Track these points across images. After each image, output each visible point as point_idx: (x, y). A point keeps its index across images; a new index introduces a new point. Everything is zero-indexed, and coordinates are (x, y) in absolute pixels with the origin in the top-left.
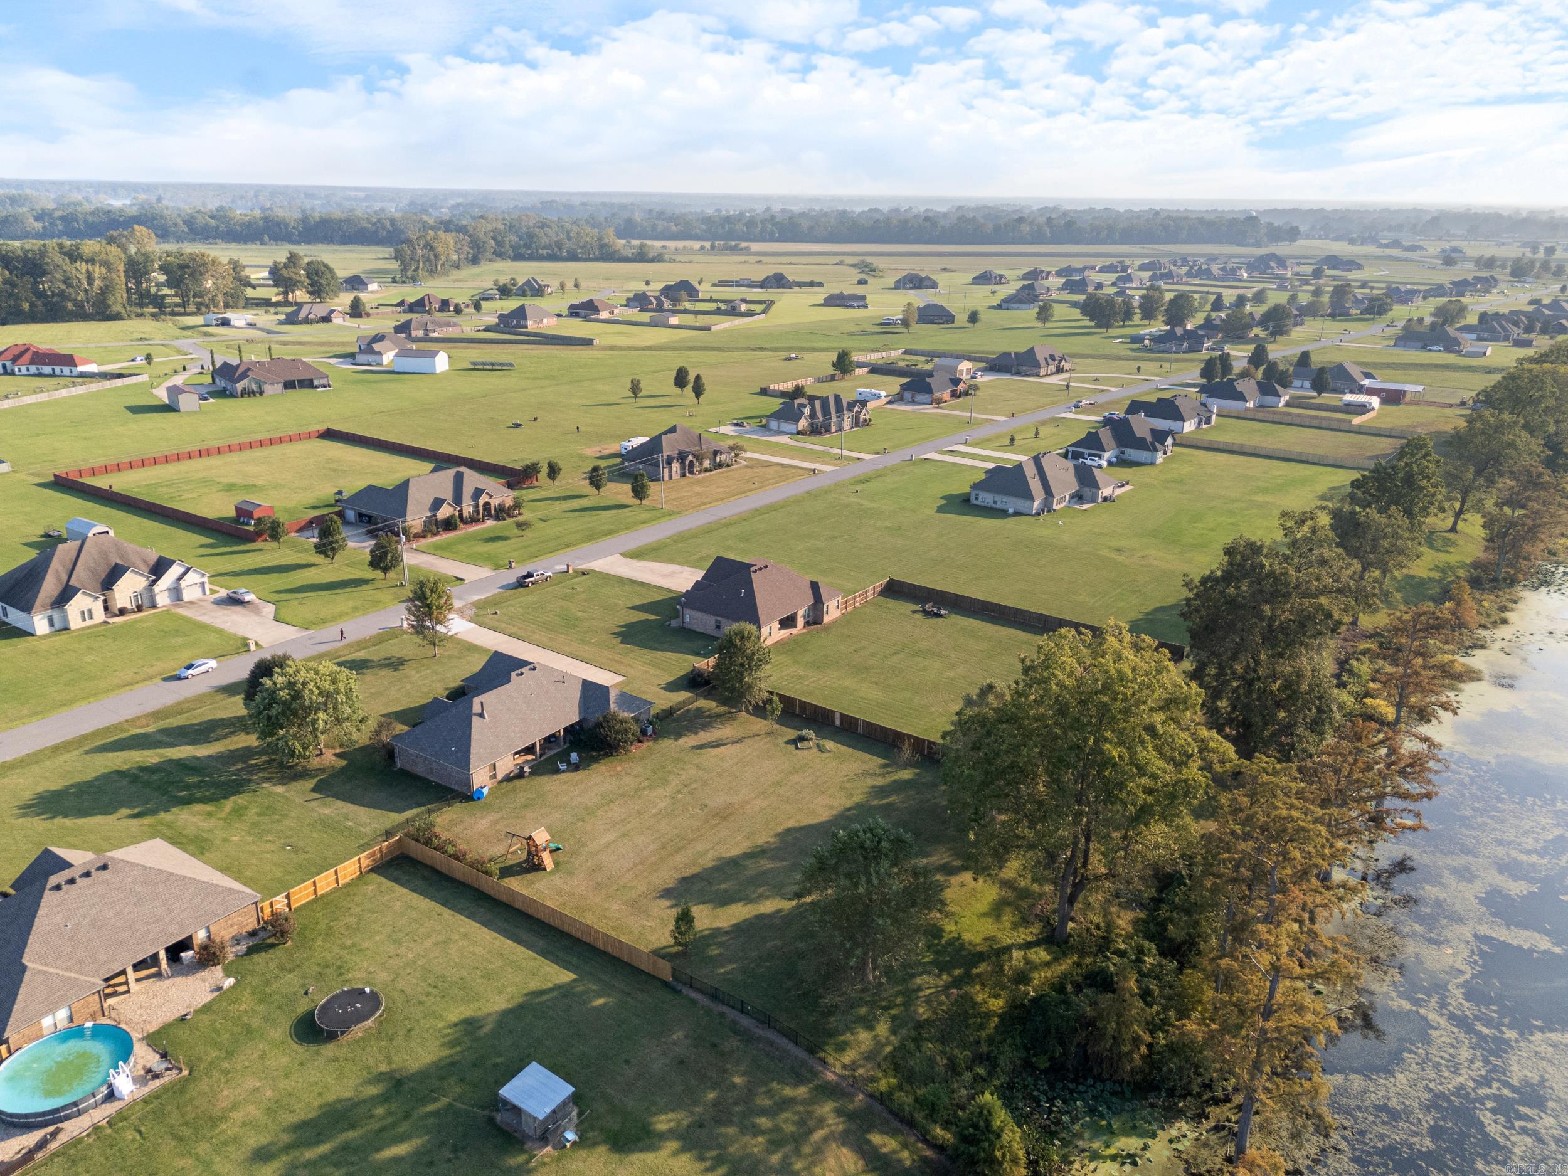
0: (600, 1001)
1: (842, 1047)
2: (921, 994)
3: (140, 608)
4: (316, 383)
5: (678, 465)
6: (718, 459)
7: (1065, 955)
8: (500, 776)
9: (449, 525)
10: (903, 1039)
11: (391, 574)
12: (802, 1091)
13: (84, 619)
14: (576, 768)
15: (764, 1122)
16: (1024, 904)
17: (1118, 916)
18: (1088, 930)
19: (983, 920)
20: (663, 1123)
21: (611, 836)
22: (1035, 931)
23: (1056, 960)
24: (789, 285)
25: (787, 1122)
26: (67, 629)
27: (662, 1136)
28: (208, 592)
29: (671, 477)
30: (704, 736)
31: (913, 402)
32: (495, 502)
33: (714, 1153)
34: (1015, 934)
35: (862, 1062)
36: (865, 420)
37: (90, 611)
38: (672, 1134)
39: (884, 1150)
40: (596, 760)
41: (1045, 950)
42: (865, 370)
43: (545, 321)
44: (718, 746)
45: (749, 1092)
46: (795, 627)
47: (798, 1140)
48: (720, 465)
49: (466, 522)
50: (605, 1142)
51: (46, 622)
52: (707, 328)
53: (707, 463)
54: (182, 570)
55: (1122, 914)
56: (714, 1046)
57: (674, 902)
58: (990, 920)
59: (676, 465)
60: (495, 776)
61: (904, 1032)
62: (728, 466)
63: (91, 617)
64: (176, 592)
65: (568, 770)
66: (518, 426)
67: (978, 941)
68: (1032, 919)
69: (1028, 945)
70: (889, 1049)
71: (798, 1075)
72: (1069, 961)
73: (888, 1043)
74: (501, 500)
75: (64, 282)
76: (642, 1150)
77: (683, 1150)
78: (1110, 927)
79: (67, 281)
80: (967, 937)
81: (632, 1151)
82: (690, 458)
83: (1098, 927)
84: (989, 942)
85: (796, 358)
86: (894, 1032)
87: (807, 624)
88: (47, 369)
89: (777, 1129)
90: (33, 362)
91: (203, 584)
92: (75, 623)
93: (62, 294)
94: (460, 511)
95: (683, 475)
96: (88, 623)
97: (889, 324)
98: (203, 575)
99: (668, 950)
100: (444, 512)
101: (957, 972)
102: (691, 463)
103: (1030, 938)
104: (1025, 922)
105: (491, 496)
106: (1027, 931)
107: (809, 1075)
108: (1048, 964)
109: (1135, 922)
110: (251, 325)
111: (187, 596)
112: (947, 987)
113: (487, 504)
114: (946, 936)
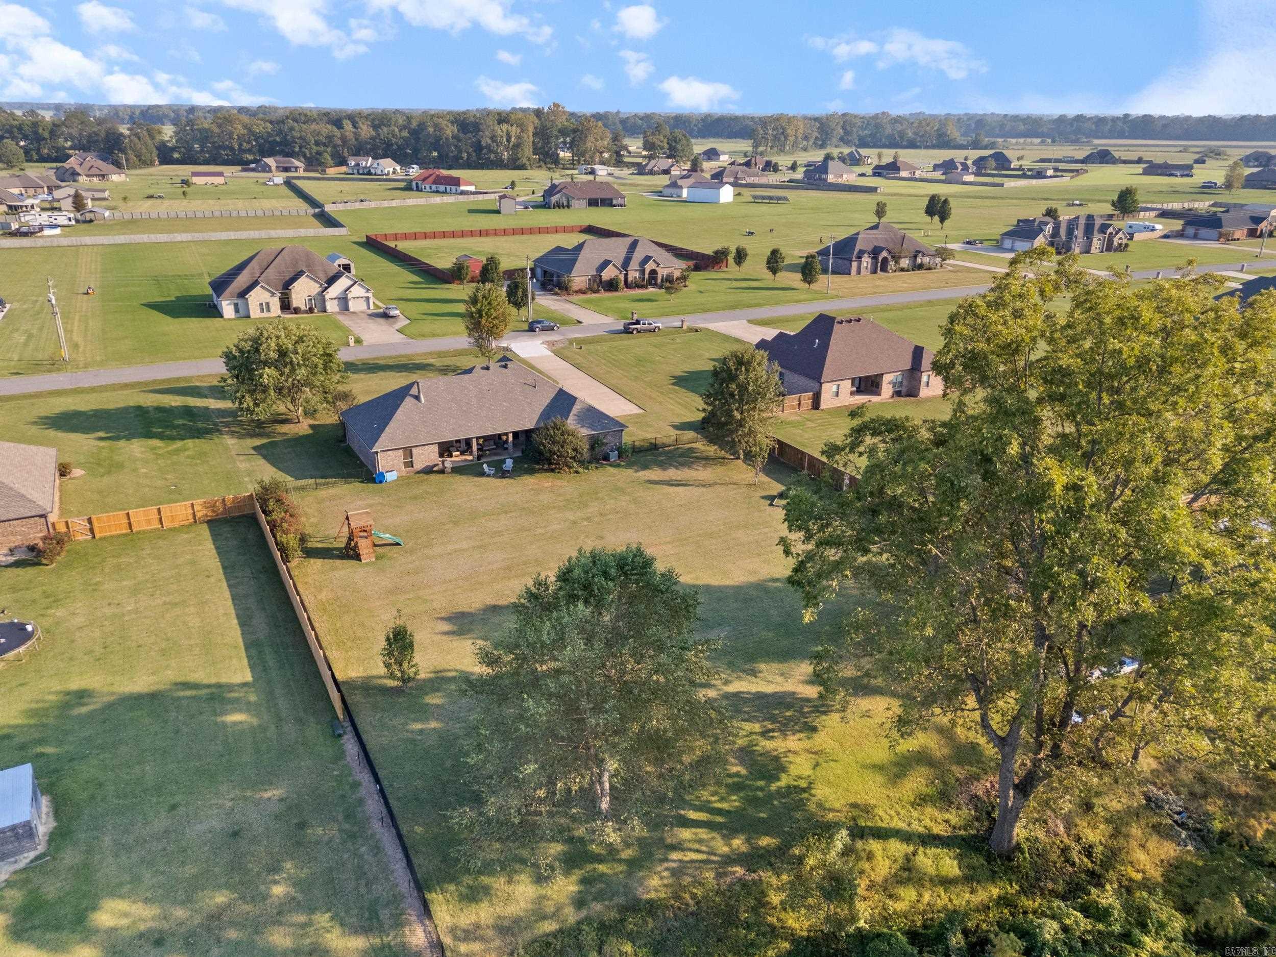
1: (472, 896)
2: (675, 856)
3: (311, 310)
4: (615, 202)
5: (869, 260)
6: (919, 261)
7: (993, 877)
8: (419, 465)
9: (611, 286)
10: (588, 920)
11: (523, 311)
13: (262, 311)
14: (503, 474)
16: (959, 772)
17: (1142, 846)
18: (1065, 850)
19: (869, 775)
21: (465, 545)
22: (954, 820)
23: (970, 879)
24: (1114, 161)
26: (249, 317)
28: (372, 306)
29: (859, 272)
30: (672, 473)
31: (1195, 237)
32: (662, 272)
34: (915, 814)
35: (490, 933)
36: (1120, 245)
37: (268, 304)
40: (531, 472)
41: (959, 857)
42: (1153, 214)
43: (845, 176)
44: (678, 485)
46: (879, 394)
48: (921, 267)
49: (627, 285)
51: (232, 307)
52: (1002, 185)
53: (905, 263)
54: (350, 283)
55: (1152, 844)
57: (455, 628)
58: (880, 779)
59: (866, 261)
60: (410, 464)
61: (597, 907)
62: (930, 269)
63: (269, 310)
64: (343, 301)
65: (495, 476)
66: (751, 233)
67: (837, 805)
68: (962, 799)
69: (929, 840)
70: (549, 927)
72: (995, 891)
73: (553, 916)
74: (669, 270)
75: (492, 138)
78: (1113, 857)
79: (493, 138)
80: (821, 792)
82: (884, 254)
83: (1088, 851)
84: (856, 812)
85: (1081, 205)
86: (579, 902)
87: (898, 394)
88: (442, 188)
90: (434, 182)
91: (368, 298)
92: (255, 312)
93: (488, 147)
94: (626, 275)
95: (874, 271)
96: (266, 314)
97: (1210, 187)
98: (368, 290)
99: (380, 681)
100: (609, 273)
101: (765, 841)
102: (885, 260)
103: (939, 829)
104: (943, 798)
105: (658, 264)
106: (940, 816)
108: (946, 882)
109: (1173, 868)
110: (609, 174)
111: (353, 306)
112: (729, 860)
113: (653, 272)
114: (784, 781)
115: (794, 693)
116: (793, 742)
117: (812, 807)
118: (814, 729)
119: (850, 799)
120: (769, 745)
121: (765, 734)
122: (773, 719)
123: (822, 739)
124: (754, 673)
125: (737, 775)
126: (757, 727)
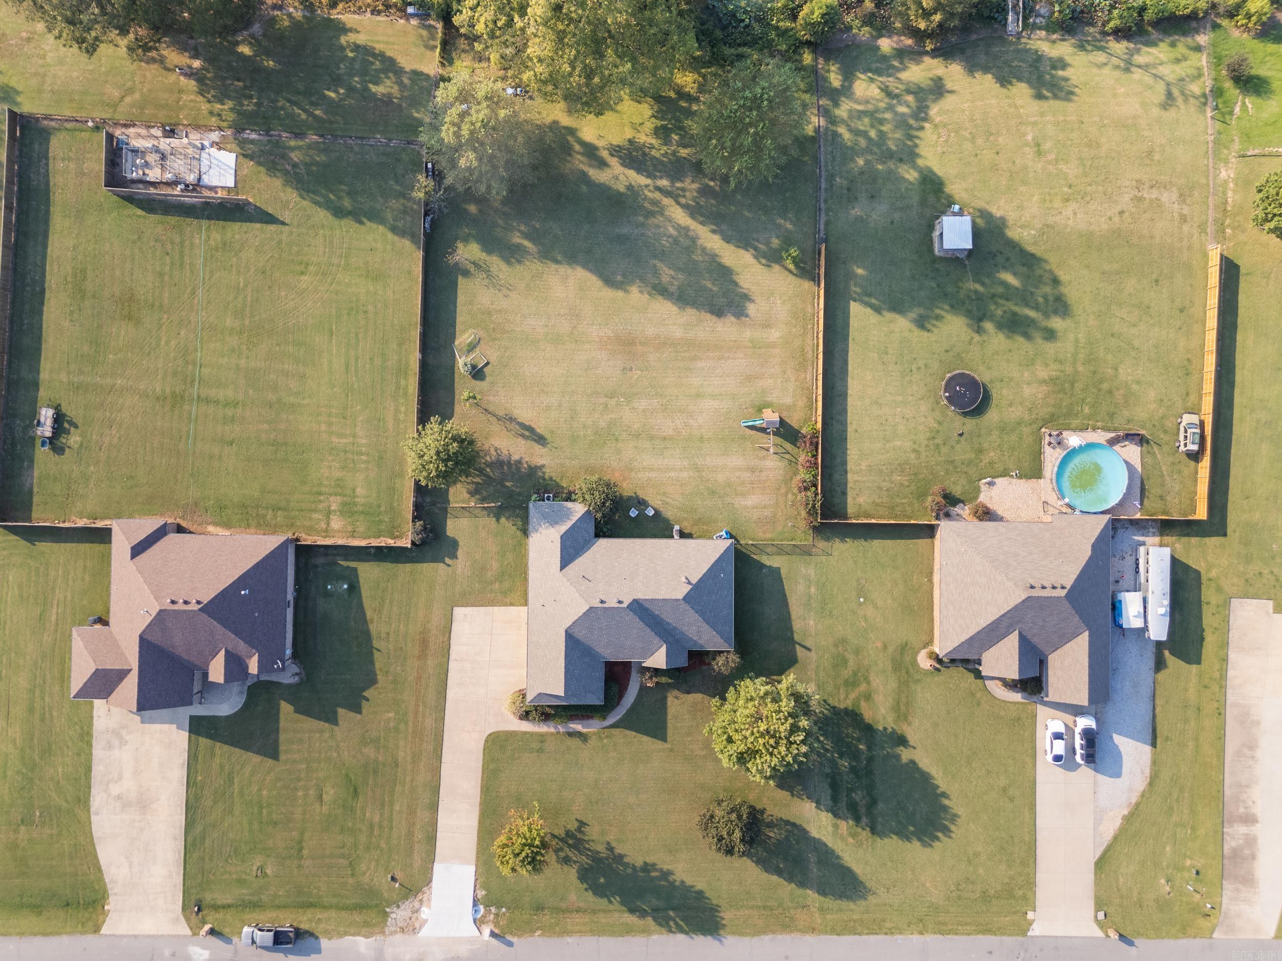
0: (860, 271)
12: (842, 130)
15: (873, 134)
20: (911, 175)
25: (864, 124)
27: (920, 170)
33: (909, 143)
38: (915, 167)
39: (840, 77)
45: (863, 152)
47: (871, 114)
50: (943, 192)
56: (849, 189)
58: (617, 108)
67: (646, 105)
71: (833, 139)
76: (935, 174)
77: (918, 155)
80: (650, 113)
81: (939, 178)
89: (872, 126)
101: (684, 104)
107: (830, 133)
114: (659, 123)
115: (622, 164)
116: (642, 138)
117: (656, 107)
118: (630, 141)
119: (640, 106)
120: (654, 141)
121: (652, 147)
122: (644, 154)
123: (629, 134)
124: (630, 187)
125: (677, 134)
126: (654, 152)
